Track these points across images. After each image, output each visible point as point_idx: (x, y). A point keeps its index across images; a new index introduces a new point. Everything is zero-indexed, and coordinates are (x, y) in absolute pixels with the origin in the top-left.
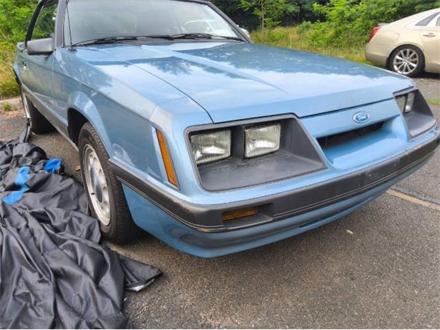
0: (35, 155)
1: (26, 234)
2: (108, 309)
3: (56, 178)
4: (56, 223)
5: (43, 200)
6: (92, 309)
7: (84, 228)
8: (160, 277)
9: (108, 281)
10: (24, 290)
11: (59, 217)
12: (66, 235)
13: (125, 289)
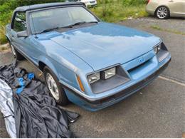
0: (23, 72)
1: (29, 105)
2: (65, 130)
3: (34, 82)
4: (39, 100)
5: (31, 91)
6: (59, 130)
7: (49, 101)
8: (79, 116)
9: (62, 120)
10: (35, 126)
11: (40, 98)
12: (44, 104)
13: (68, 122)
